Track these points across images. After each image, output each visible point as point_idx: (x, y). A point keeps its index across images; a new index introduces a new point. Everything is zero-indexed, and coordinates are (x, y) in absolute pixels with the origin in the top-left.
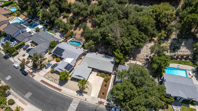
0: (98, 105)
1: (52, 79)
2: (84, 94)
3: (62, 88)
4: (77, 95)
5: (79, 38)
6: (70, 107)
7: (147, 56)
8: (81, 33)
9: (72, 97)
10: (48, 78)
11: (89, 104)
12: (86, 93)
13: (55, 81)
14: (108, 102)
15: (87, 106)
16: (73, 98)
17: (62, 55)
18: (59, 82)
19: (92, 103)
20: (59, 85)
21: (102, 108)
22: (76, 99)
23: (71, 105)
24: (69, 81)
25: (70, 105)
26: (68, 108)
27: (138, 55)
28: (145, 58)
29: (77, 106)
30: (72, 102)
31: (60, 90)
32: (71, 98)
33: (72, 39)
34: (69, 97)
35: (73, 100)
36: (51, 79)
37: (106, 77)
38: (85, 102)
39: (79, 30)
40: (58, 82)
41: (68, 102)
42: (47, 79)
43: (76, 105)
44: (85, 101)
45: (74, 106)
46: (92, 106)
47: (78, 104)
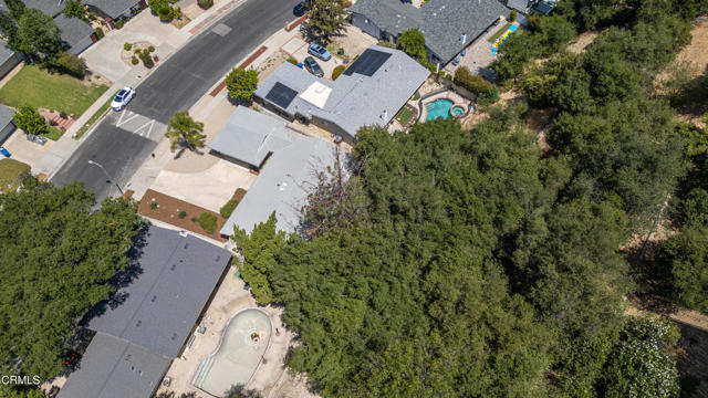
6: (146, 118)
23: (153, 121)
25: (151, 118)
29: (141, 134)
43: (146, 133)
46: (124, 174)
47: (147, 137)
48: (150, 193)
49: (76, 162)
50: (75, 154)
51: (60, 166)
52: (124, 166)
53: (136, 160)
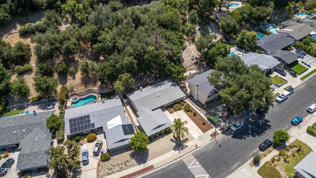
0: (214, 139)
1: (120, 166)
2: (186, 144)
3: (149, 163)
4: (180, 152)
5: (83, 91)
6: (192, 171)
7: (193, 60)
8: (81, 82)
9: (178, 160)
10: (110, 172)
11: (205, 147)
12: (187, 139)
13: (127, 164)
14: (219, 128)
15: (206, 151)
16: (180, 159)
17: (94, 124)
18: (136, 160)
19: (207, 143)
20: (139, 164)
21: (222, 139)
22: (186, 157)
23: (189, 168)
24: (149, 147)
25: (189, 170)
26: (191, 173)
27: (183, 64)
28: (192, 63)
29: (198, 163)
30: (186, 164)
31: (151, 167)
32: (178, 162)
33: (71, 100)
34: (174, 163)
35: (184, 161)
36: (117, 168)
37: (183, 107)
38: (199, 150)
39: (74, 78)
40: (134, 161)
41: (182, 170)
42: (109, 174)
43: (195, 162)
44: (197, 149)
45: (194, 164)
46: (212, 146)
47: (195, 159)
48: (204, 131)
49: (234, 164)
50: (233, 171)
51: (241, 167)
52: (211, 150)
53: (205, 150)
